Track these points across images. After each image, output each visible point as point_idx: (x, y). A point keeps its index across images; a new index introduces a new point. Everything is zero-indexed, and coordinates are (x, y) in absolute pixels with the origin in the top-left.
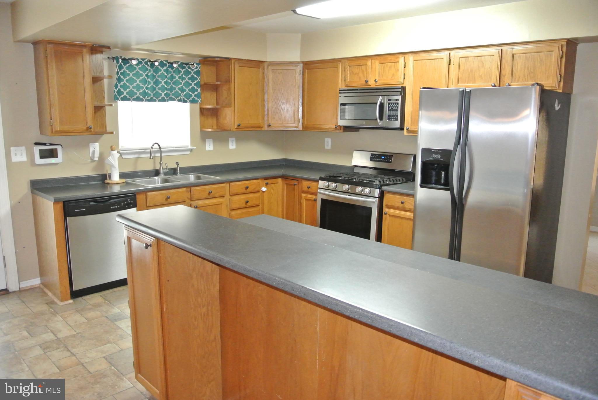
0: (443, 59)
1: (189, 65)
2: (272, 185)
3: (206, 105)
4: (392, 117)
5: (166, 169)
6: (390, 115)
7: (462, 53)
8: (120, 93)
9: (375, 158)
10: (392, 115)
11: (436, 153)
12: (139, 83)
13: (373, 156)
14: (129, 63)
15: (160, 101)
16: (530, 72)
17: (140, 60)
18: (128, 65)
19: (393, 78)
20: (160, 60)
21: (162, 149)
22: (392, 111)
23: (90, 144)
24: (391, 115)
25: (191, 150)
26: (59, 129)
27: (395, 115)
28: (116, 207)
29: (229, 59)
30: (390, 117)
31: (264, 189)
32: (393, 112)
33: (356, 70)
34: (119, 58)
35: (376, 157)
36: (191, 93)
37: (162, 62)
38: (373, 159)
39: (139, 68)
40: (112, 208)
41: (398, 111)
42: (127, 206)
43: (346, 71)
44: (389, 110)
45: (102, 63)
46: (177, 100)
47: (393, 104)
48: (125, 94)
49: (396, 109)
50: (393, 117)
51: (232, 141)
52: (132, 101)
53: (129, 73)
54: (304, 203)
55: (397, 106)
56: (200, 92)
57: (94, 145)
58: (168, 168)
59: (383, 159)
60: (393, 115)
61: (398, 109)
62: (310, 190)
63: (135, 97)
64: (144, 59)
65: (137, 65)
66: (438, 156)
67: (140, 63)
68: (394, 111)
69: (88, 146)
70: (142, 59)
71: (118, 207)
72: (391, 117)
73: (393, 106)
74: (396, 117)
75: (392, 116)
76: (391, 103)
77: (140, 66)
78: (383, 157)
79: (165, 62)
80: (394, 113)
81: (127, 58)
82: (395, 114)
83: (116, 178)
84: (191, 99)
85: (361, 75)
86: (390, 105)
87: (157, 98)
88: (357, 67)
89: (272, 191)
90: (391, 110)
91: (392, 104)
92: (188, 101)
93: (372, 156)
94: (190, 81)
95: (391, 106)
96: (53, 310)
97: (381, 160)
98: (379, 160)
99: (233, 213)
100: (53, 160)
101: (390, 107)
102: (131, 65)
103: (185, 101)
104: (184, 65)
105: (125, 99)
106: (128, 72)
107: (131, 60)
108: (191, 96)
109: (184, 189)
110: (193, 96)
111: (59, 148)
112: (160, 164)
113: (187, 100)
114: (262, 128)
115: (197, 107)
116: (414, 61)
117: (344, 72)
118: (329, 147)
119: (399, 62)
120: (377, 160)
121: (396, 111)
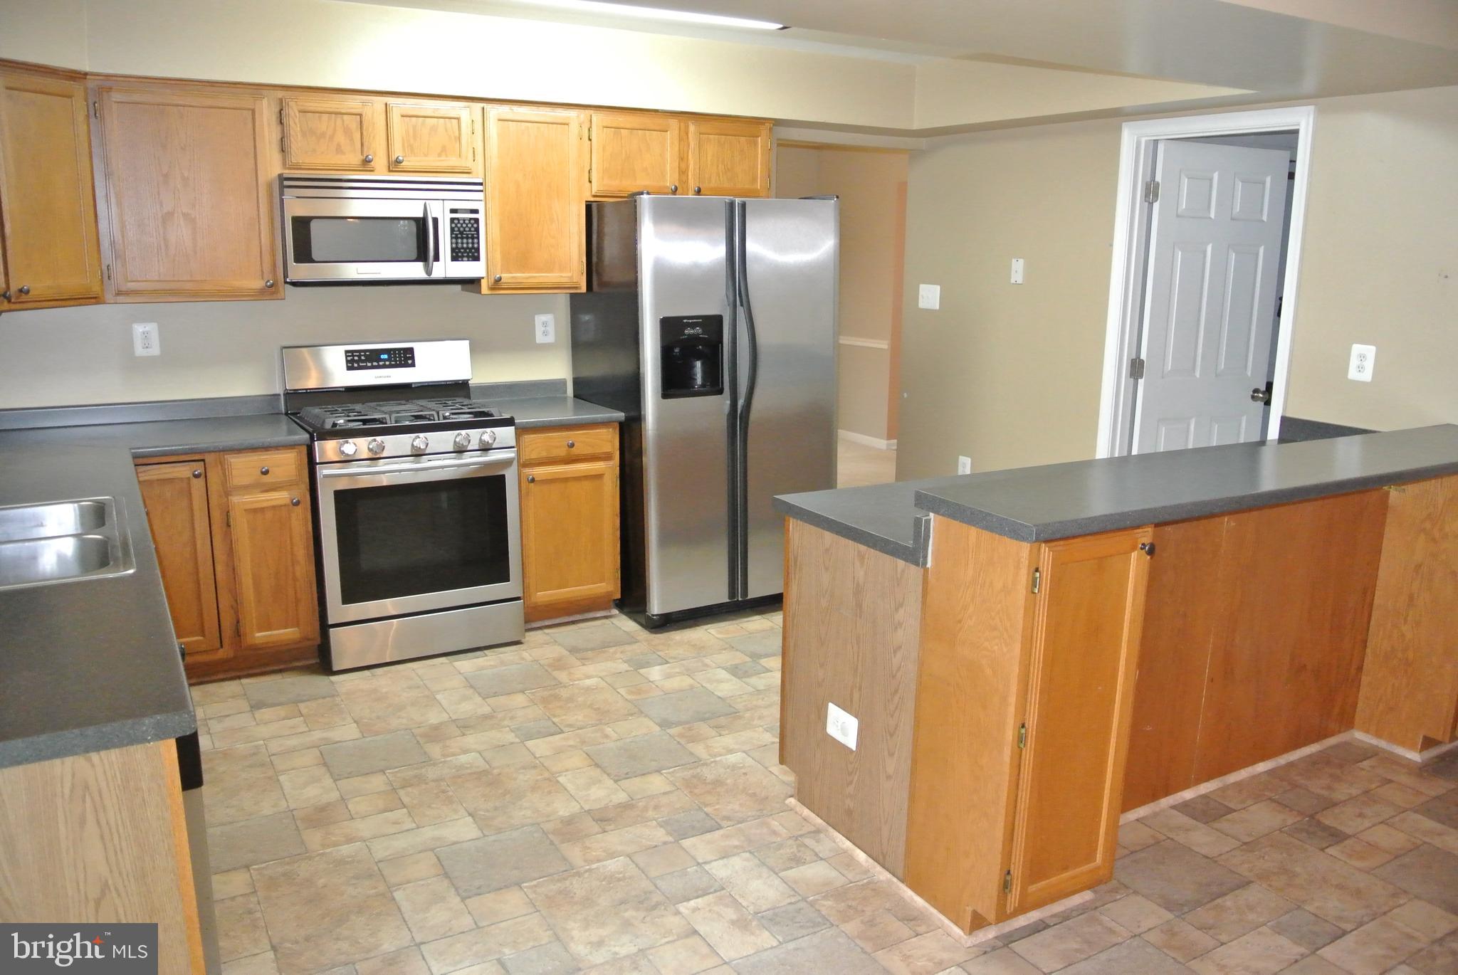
0: (567, 124)
4: (462, 253)
6: (457, 248)
9: (360, 360)
10: (463, 248)
13: (353, 356)
19: (445, 156)
22: (462, 238)
24: (459, 249)
27: (470, 249)
30: (457, 253)
32: (465, 241)
35: (363, 358)
38: (356, 365)
41: (478, 238)
43: (291, 123)
44: (454, 236)
47: (464, 221)
49: (473, 235)
50: (465, 252)
54: (241, 526)
55: (475, 225)
59: (385, 360)
60: (465, 249)
61: (478, 234)
66: (698, 330)
68: (467, 238)
72: (460, 252)
73: (464, 225)
74: (473, 253)
75: (462, 250)
76: (458, 219)
78: (385, 356)
80: (467, 243)
82: (470, 245)
86: (472, 226)
88: (325, 117)
90: (459, 236)
91: (461, 222)
93: (349, 356)
95: (459, 225)
97: (381, 363)
98: (375, 364)
101: (456, 229)
116: (499, 120)
117: (279, 128)
118: (155, 350)
119: (458, 119)
120: (369, 364)
121: (473, 238)
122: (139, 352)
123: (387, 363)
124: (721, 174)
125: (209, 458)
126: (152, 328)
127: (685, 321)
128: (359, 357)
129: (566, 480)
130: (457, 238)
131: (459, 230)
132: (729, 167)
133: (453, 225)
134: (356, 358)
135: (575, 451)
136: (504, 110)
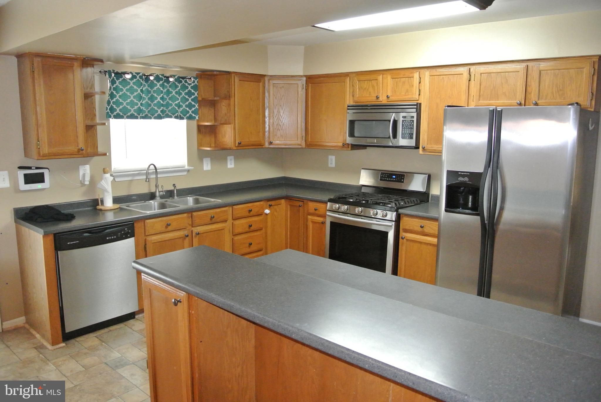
0: (462, 74)
1: (186, 79)
2: (276, 207)
3: (203, 122)
5: (162, 191)
6: (404, 133)
7: (483, 69)
8: (112, 110)
9: (385, 177)
10: (407, 133)
11: (464, 176)
12: (133, 99)
13: (383, 175)
14: (122, 77)
15: (155, 118)
16: (559, 90)
17: (134, 74)
18: (121, 79)
19: (407, 94)
20: (155, 74)
21: (158, 170)
23: (80, 167)
25: (188, 171)
26: (48, 151)
28: (113, 237)
29: (229, 73)
31: (267, 211)
33: (365, 85)
34: (112, 71)
35: (386, 176)
36: (187, 109)
37: (157, 76)
38: (383, 179)
39: (133, 82)
40: (108, 238)
41: (413, 129)
42: (124, 236)
43: (355, 85)
44: (403, 128)
45: (93, 77)
46: (173, 117)
47: (408, 121)
48: (118, 111)
49: (411, 127)
50: (407, 135)
51: (231, 160)
52: (125, 119)
53: (123, 88)
54: (311, 225)
55: (412, 123)
56: (198, 108)
57: (85, 167)
58: (165, 191)
59: (394, 178)
61: (413, 127)
62: (317, 212)
63: (129, 114)
64: (139, 73)
65: (131, 79)
66: (466, 179)
67: (134, 77)
68: (409, 129)
69: (78, 169)
70: (136, 73)
71: (115, 237)
72: (405, 135)
73: (408, 123)
74: (411, 135)
76: (405, 120)
77: (135, 80)
78: (394, 177)
79: (161, 76)
81: (120, 71)
82: (410, 132)
83: (109, 203)
84: (188, 115)
85: (371, 90)
86: (405, 123)
87: (153, 116)
88: (366, 82)
89: (275, 213)
90: (406, 128)
92: (185, 118)
93: (382, 175)
94: (187, 97)
96: (43, 357)
97: (392, 179)
98: (390, 179)
99: (236, 238)
100: (39, 186)
101: (405, 125)
102: (125, 80)
103: (182, 118)
104: (181, 79)
105: (118, 117)
106: (121, 87)
107: (125, 74)
108: (188, 112)
109: (185, 215)
110: (190, 113)
111: (46, 172)
112: (156, 186)
113: (183, 116)
114: (263, 146)
115: (194, 123)
116: (430, 76)
118: (333, 165)
119: (413, 77)
120: (388, 179)
121: (411, 129)
122: (330, 165)
123: (394, 180)
124: (555, 93)
125: (305, 201)
126: (333, 158)
127: (459, 173)
128: (385, 175)
130: (405, 129)
132: (561, 88)
134: (384, 176)
136: (433, 71)
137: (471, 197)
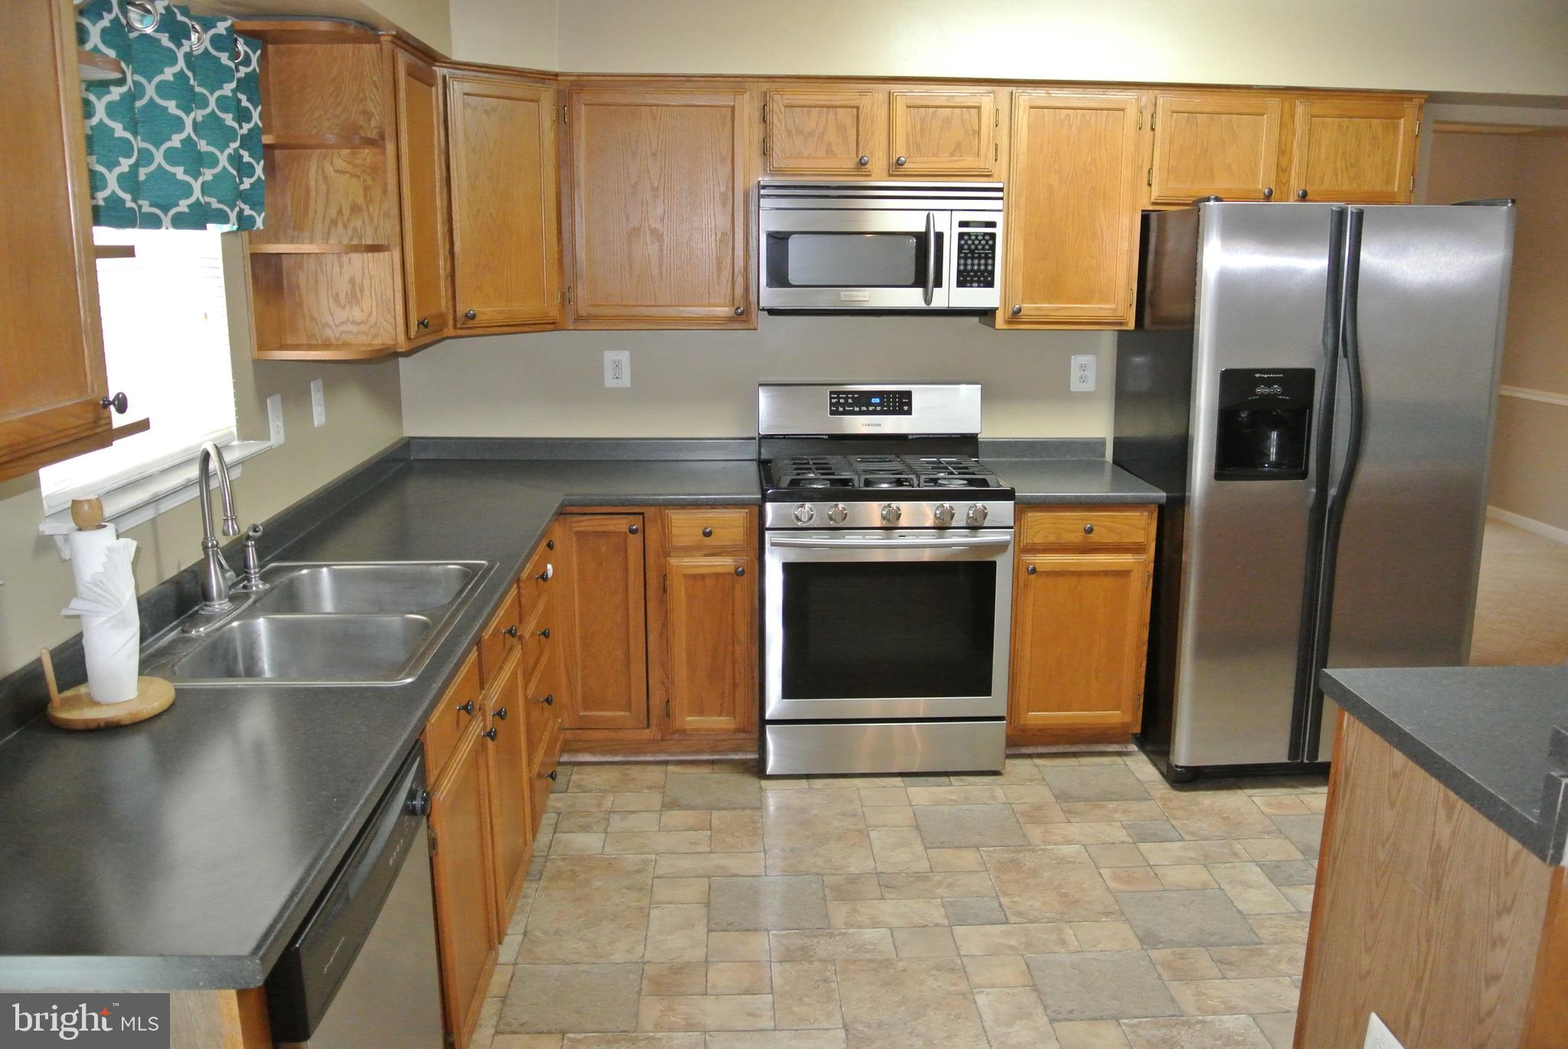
0: (1123, 110)
4: (972, 277)
6: (965, 270)
7: (1176, 100)
9: (846, 404)
10: (972, 270)
11: (1268, 383)
13: (839, 398)
16: (1349, 165)
19: (958, 155)
22: (973, 258)
24: (968, 272)
25: (242, 463)
27: (982, 272)
30: (965, 277)
32: (976, 261)
33: (811, 119)
35: (850, 401)
38: (841, 409)
41: (993, 258)
43: (773, 120)
44: (962, 255)
47: (977, 236)
49: (987, 254)
50: (975, 276)
55: (991, 242)
56: (263, 177)
59: (876, 405)
60: (976, 272)
61: (993, 253)
66: (1276, 389)
68: (979, 258)
72: (969, 275)
73: (977, 242)
74: (985, 278)
75: (972, 274)
76: (969, 234)
78: (876, 400)
80: (979, 265)
82: (982, 267)
85: (834, 137)
86: (966, 241)
88: (815, 111)
90: (969, 255)
91: (973, 238)
93: (834, 398)
95: (970, 242)
97: (871, 408)
98: (864, 408)
101: (966, 247)
116: (1031, 108)
117: (762, 125)
118: (626, 381)
119: (979, 108)
120: (857, 409)
121: (986, 258)
122: (610, 382)
123: (879, 408)
124: (1339, 171)
125: (650, 512)
126: (624, 356)
127: (1257, 375)
128: (846, 399)
129: (1079, 574)
130: (966, 258)
131: (969, 249)
132: (1353, 161)
133: (963, 242)
134: (842, 401)
135: (1094, 537)
136: (1039, 95)
137: (1274, 435)
